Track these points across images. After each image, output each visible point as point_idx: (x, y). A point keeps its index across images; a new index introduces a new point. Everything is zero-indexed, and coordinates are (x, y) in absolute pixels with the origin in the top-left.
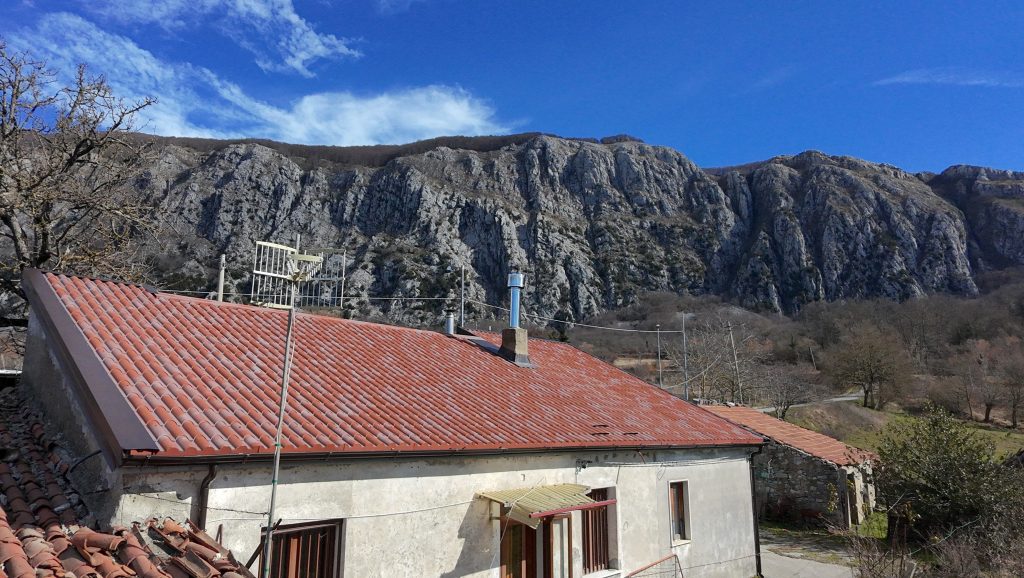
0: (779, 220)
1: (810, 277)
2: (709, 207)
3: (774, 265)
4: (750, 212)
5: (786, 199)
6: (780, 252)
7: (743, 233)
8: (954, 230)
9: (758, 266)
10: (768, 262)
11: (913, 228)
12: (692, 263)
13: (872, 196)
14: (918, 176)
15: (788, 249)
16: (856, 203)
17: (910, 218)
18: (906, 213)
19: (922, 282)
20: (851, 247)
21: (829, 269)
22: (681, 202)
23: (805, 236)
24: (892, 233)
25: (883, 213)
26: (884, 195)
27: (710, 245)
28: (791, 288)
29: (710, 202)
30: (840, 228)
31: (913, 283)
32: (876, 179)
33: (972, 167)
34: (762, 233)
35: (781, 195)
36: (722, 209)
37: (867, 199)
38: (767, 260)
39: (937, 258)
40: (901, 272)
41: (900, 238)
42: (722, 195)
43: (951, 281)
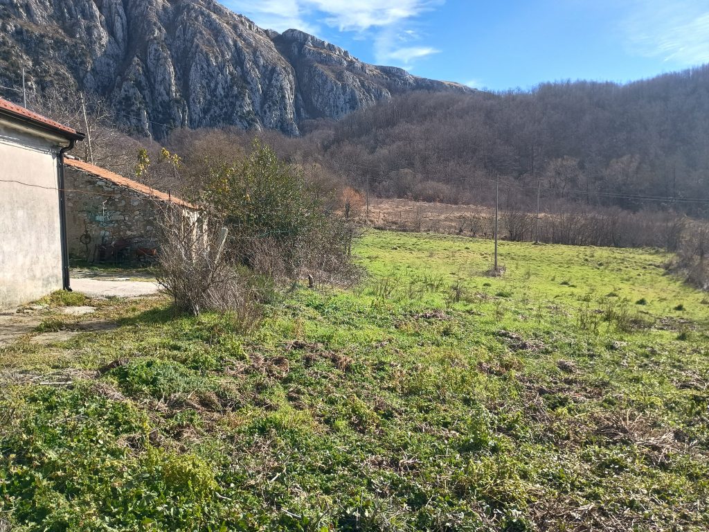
0: (152, 48)
1: (178, 108)
2: (83, 22)
3: (146, 92)
4: (124, 36)
5: (160, 29)
6: (152, 80)
7: (117, 56)
8: (287, 83)
9: (131, 91)
10: (141, 89)
11: (259, 76)
12: (64, 78)
13: (231, 42)
14: (266, 32)
15: (159, 78)
16: (219, 46)
17: (258, 67)
18: (256, 62)
19: (263, 122)
20: (212, 85)
21: (194, 102)
22: (51, 11)
23: (174, 68)
24: (244, 75)
25: (238, 60)
26: (241, 44)
27: (83, 63)
28: (161, 116)
29: (84, 17)
30: (205, 66)
31: (257, 122)
32: (235, 27)
33: (303, 33)
34: (136, 59)
35: (155, 24)
36: (96, 27)
37: (227, 44)
38: (138, 84)
39: (274, 104)
40: (249, 112)
41: (249, 83)
42: (98, 13)
43: (282, 125)
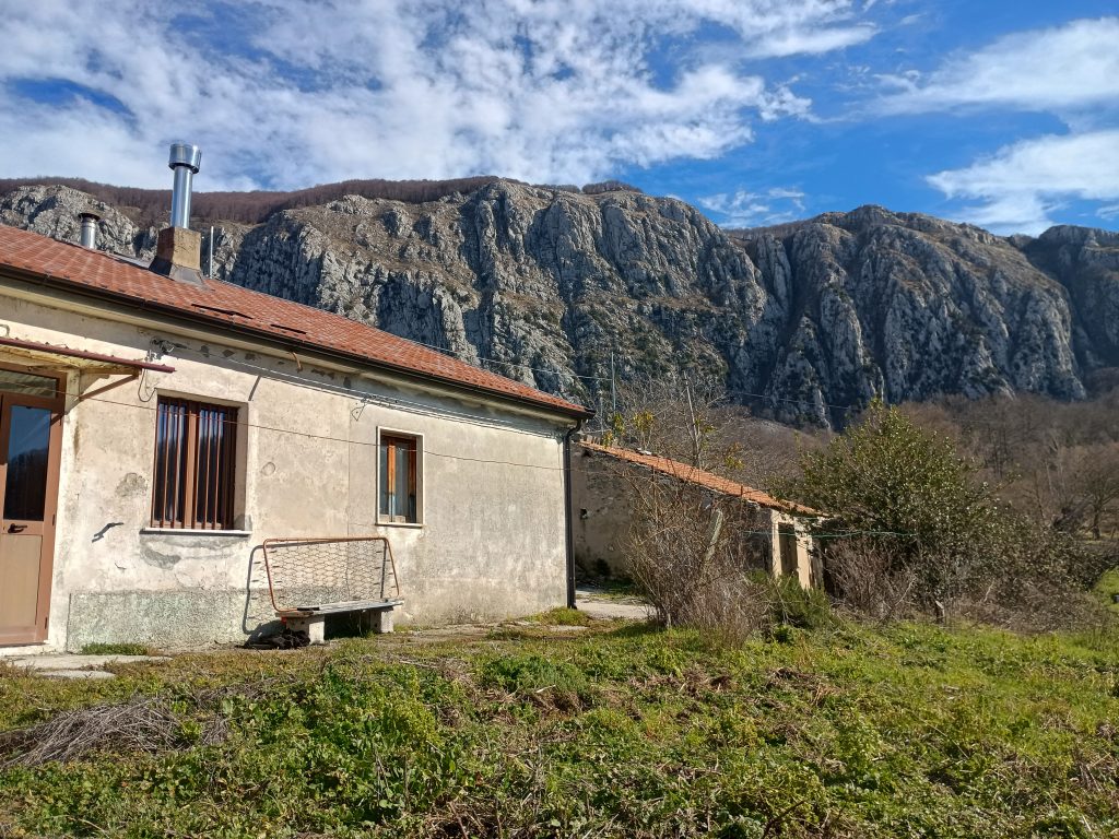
0: (826, 302)
1: (868, 379)
2: (734, 284)
3: (821, 363)
4: (788, 291)
5: (837, 272)
6: (829, 344)
7: (779, 319)
8: (1056, 313)
9: (800, 364)
10: (813, 360)
11: (1002, 310)
12: (709, 361)
13: (949, 268)
14: (1010, 240)
15: (839, 341)
16: (929, 277)
17: (998, 296)
18: (994, 291)
19: (1015, 382)
20: (922, 338)
21: (894, 367)
22: (694, 277)
23: (861, 323)
24: (976, 318)
25: (964, 292)
26: (965, 266)
27: (734, 336)
28: (843, 395)
29: (735, 276)
30: (908, 311)
31: (1003, 385)
32: (955, 244)
33: (1080, 229)
34: (805, 319)
35: (830, 266)
36: (750, 286)
37: (943, 272)
38: (809, 354)
39: (1033, 351)
40: (987, 371)
41: (984, 325)
42: (752, 268)
43: (1051, 383)
